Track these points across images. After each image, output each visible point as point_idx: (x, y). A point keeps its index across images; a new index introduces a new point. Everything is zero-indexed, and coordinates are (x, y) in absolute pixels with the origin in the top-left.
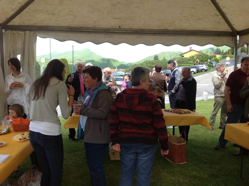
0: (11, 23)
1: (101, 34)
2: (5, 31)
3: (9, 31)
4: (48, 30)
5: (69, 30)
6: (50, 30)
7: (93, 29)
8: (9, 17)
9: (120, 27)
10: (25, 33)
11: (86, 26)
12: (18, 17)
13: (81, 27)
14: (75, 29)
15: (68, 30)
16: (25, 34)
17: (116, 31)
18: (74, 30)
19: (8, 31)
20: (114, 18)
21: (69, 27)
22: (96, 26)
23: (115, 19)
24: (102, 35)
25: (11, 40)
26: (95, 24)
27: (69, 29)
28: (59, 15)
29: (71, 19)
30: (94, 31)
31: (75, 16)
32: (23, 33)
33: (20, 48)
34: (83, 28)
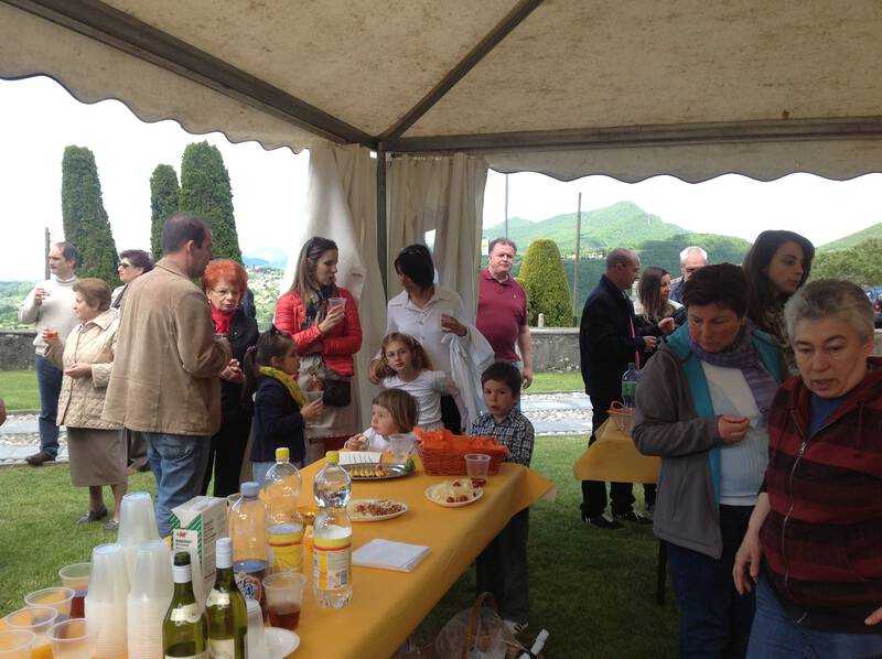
0: (410, 133)
1: (710, 147)
2: (393, 156)
3: (406, 156)
4: (523, 146)
5: (596, 139)
6: (530, 146)
7: (683, 130)
8: (407, 112)
9: (786, 113)
10: (451, 160)
11: (653, 122)
12: (433, 111)
13: (637, 125)
14: (617, 134)
15: (591, 139)
16: (451, 164)
17: (769, 132)
18: (612, 138)
19: (400, 156)
20: (766, 85)
21: (593, 129)
22: (692, 117)
23: (771, 85)
24: (716, 149)
25: (408, 184)
26: (688, 109)
27: (593, 135)
28: (564, 91)
29: (605, 100)
30: (683, 135)
31: (619, 90)
32: (446, 159)
33: (435, 209)
34: (644, 129)
